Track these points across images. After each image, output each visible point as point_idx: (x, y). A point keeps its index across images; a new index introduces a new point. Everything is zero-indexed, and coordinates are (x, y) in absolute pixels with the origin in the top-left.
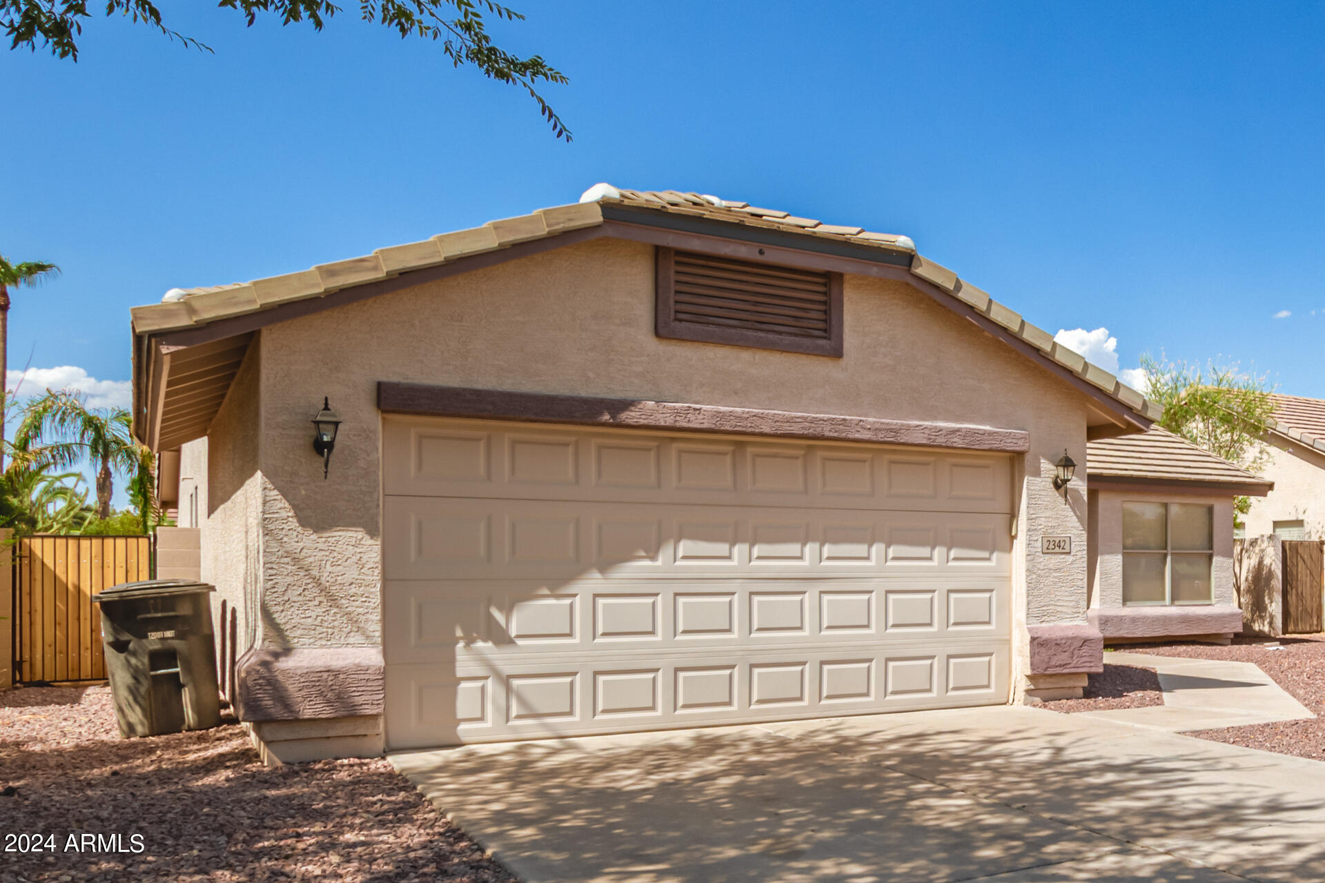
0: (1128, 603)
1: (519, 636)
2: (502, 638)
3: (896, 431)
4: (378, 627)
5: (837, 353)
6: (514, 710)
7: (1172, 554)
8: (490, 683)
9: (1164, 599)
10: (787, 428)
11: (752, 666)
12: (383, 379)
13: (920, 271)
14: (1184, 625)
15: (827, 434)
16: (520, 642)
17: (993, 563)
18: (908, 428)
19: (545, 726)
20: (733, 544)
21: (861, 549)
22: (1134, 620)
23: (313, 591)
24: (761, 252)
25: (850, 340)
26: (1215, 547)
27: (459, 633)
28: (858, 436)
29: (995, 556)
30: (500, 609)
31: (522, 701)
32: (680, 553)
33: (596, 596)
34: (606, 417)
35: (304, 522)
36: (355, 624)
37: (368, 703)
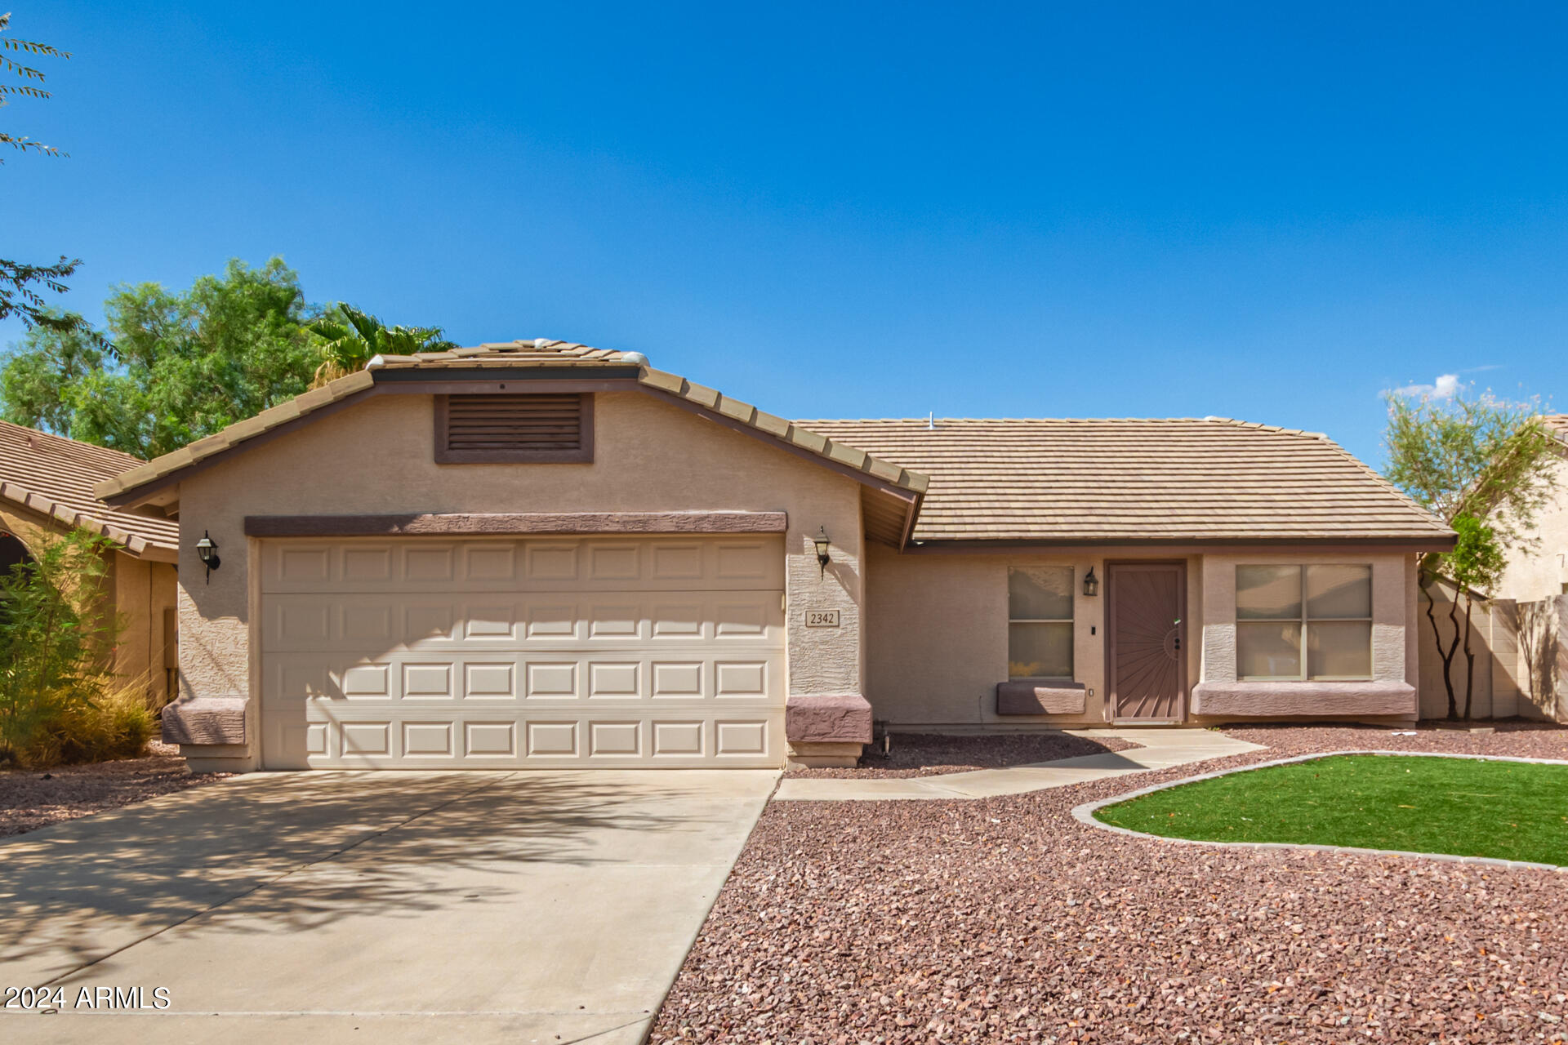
0: (1246, 678)
1: (349, 694)
2: (337, 694)
3: (645, 522)
4: (247, 685)
5: (588, 459)
6: (346, 748)
7: (1309, 624)
8: (329, 727)
9: (1299, 674)
10: (541, 527)
11: (529, 723)
12: (250, 514)
13: (646, 381)
14: (1324, 703)
15: (578, 529)
16: (350, 698)
17: (765, 637)
18: (656, 518)
19: (367, 761)
20: (512, 624)
21: (628, 626)
22: (1249, 697)
23: (208, 661)
24: (502, 387)
25: (602, 448)
26: (1375, 614)
27: (309, 690)
28: (607, 528)
29: (767, 630)
30: (336, 673)
31: (351, 742)
32: (469, 631)
33: (404, 664)
34: (396, 529)
35: (202, 614)
36: (232, 683)
37: (233, 735)
